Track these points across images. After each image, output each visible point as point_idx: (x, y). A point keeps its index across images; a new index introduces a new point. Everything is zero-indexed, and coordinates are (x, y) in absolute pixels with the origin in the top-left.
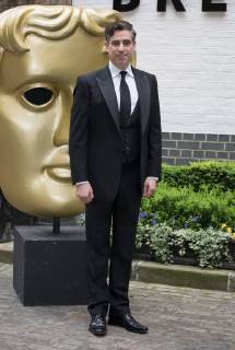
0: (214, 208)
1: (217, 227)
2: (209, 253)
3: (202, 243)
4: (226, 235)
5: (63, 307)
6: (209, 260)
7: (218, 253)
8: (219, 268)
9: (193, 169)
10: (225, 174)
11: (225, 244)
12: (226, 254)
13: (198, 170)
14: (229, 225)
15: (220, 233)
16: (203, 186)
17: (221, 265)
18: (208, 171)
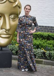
0: (40, 44)
1: (40, 49)
2: (38, 55)
3: (37, 53)
4: (43, 50)
5: (3, 68)
6: (39, 57)
7: (41, 55)
8: (41, 59)
9: (35, 34)
10: (43, 36)
11: (42, 53)
12: (43, 55)
13: (36, 34)
14: (43, 48)
15: (41, 50)
16: (37, 38)
17: (41, 58)
18: (39, 35)
